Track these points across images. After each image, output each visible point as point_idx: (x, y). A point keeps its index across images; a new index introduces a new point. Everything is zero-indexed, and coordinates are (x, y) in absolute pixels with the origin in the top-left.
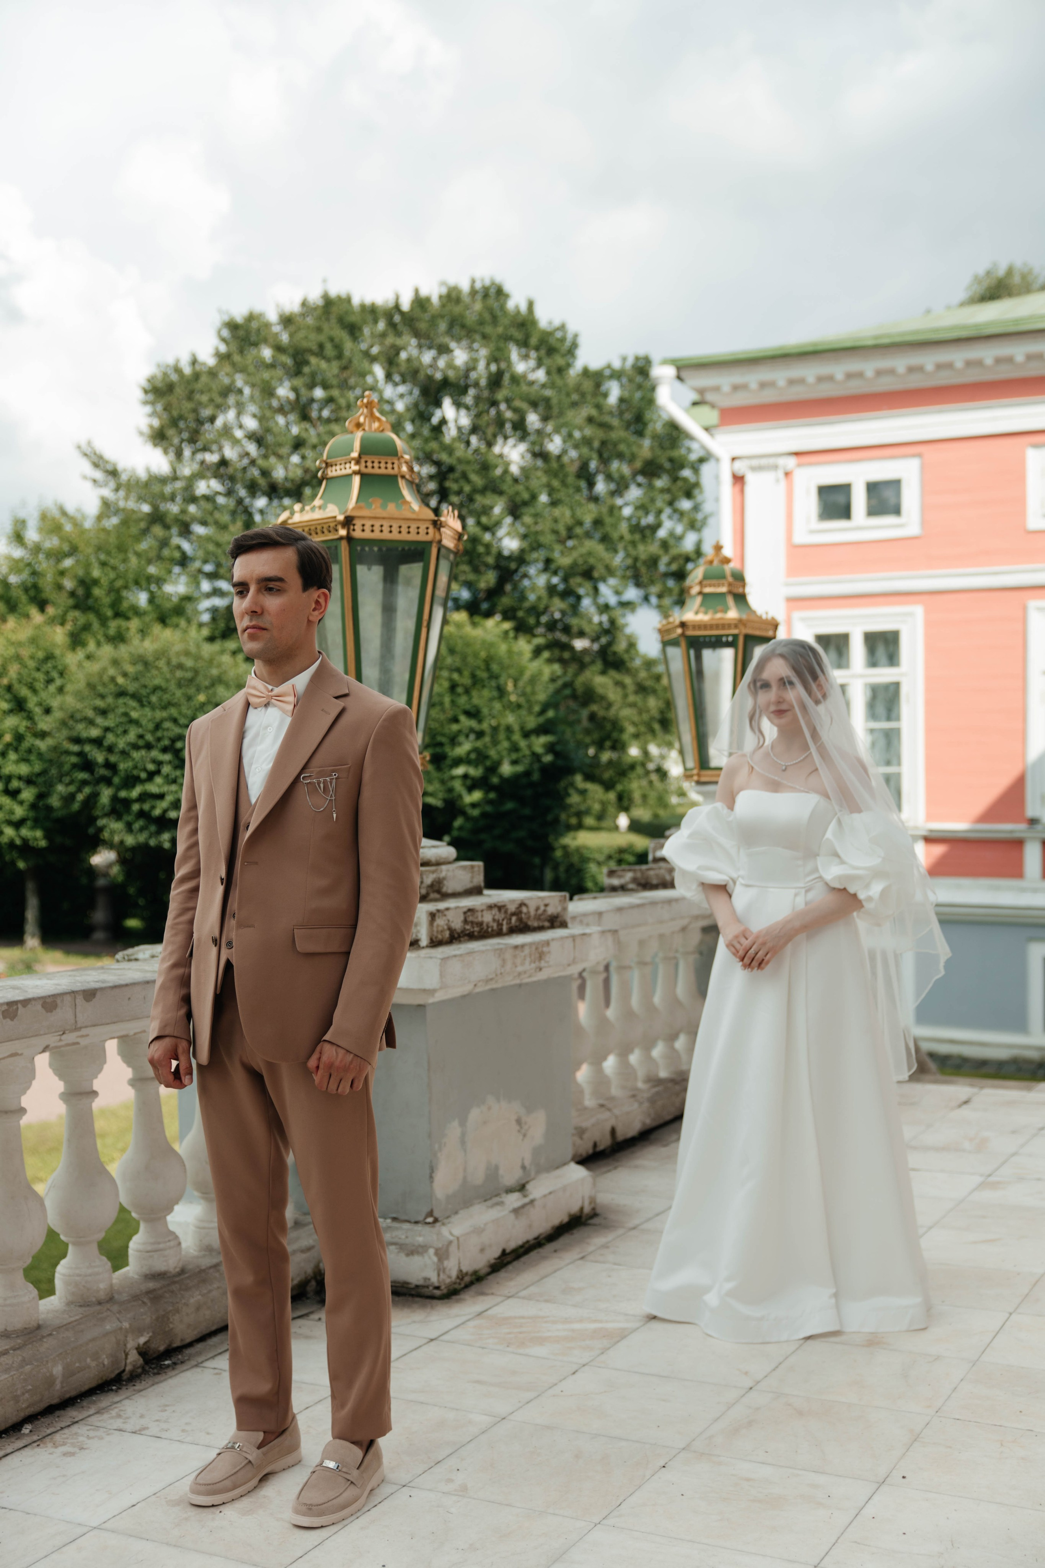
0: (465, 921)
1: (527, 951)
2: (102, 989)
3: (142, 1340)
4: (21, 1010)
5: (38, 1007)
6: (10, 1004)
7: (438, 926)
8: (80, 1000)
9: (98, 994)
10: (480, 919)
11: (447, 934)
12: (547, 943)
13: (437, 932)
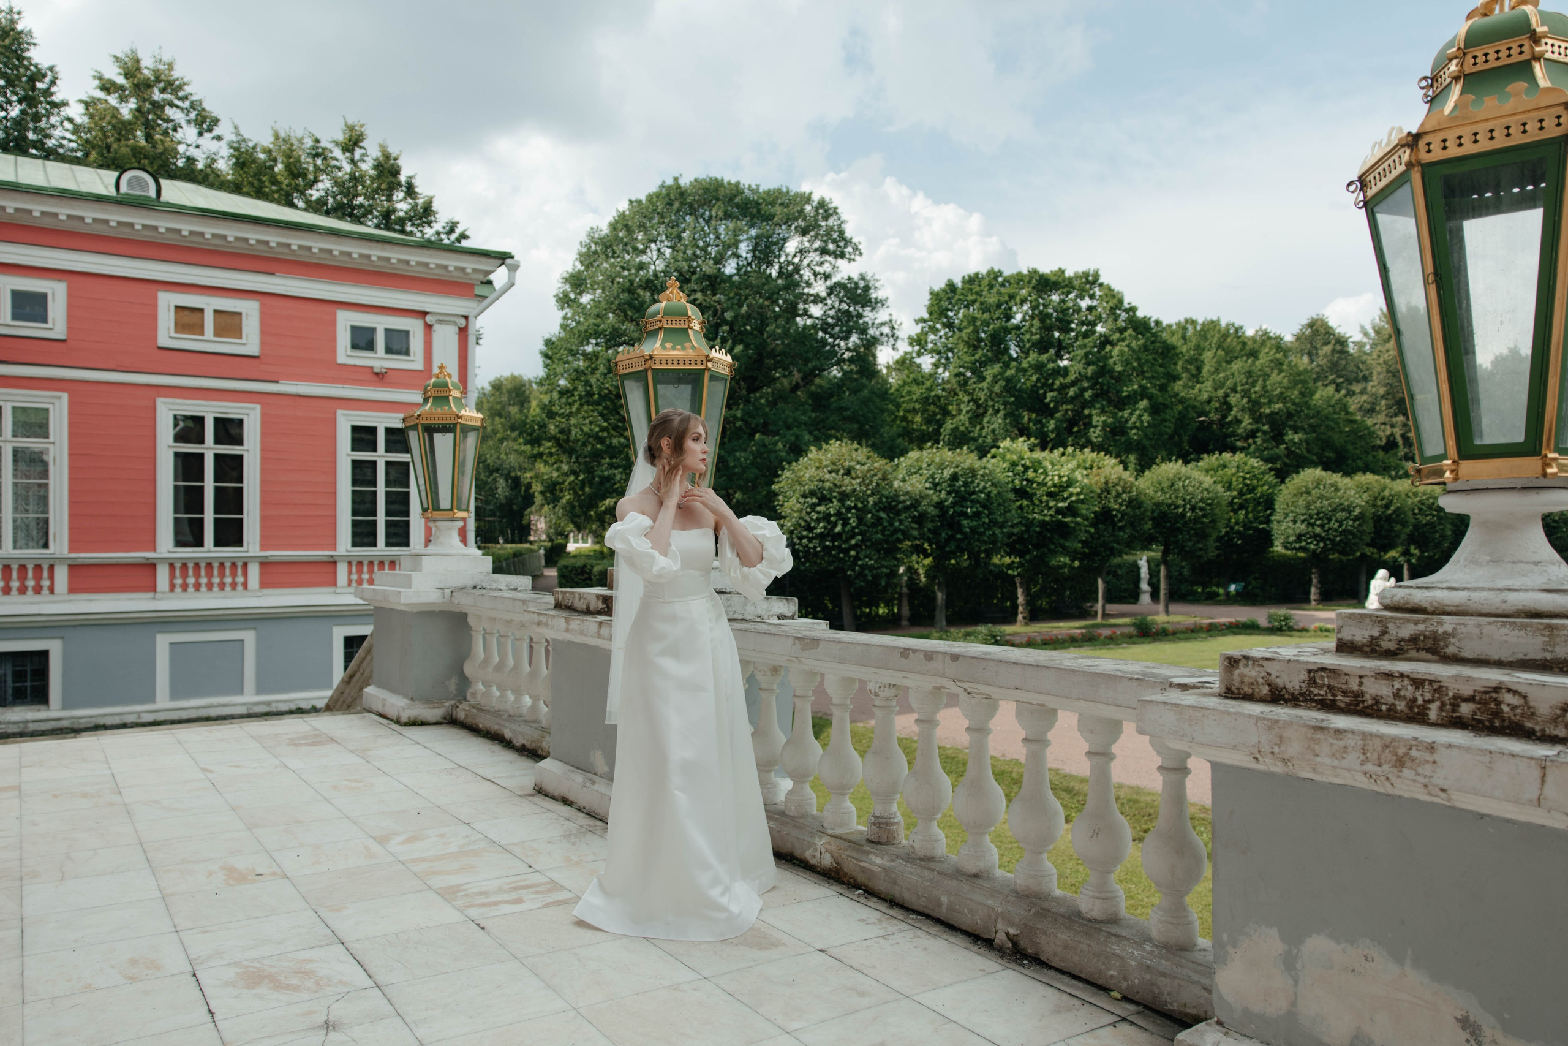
0: (1312, 682)
1: (1350, 741)
2: (964, 656)
3: (1012, 931)
4: (911, 655)
5: (922, 656)
6: (906, 649)
7: (1242, 675)
8: (948, 659)
9: (961, 659)
10: (1355, 688)
11: (1265, 690)
12: (1432, 748)
13: (1242, 682)
